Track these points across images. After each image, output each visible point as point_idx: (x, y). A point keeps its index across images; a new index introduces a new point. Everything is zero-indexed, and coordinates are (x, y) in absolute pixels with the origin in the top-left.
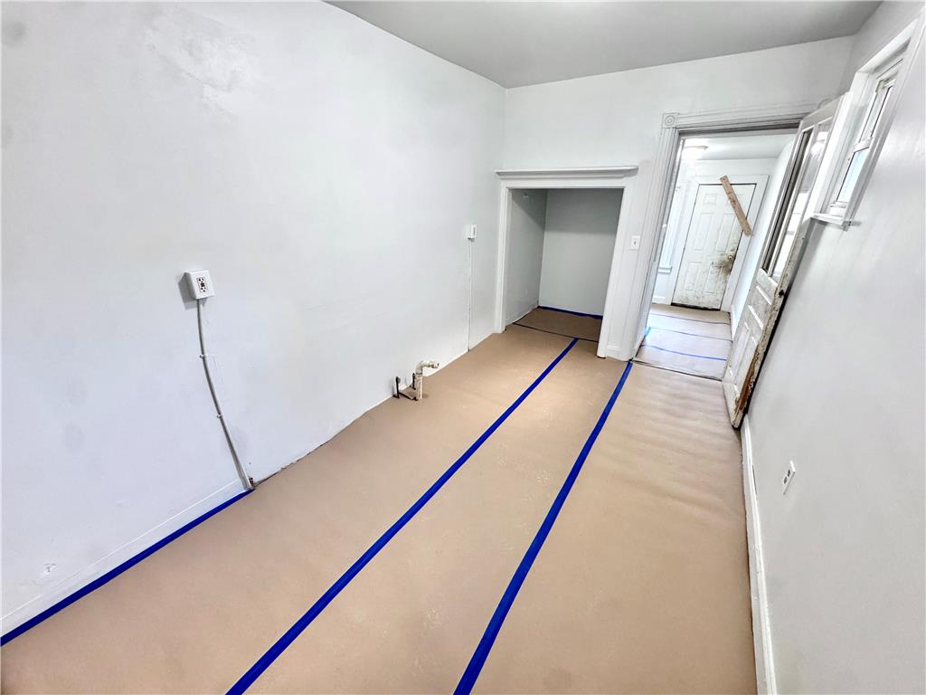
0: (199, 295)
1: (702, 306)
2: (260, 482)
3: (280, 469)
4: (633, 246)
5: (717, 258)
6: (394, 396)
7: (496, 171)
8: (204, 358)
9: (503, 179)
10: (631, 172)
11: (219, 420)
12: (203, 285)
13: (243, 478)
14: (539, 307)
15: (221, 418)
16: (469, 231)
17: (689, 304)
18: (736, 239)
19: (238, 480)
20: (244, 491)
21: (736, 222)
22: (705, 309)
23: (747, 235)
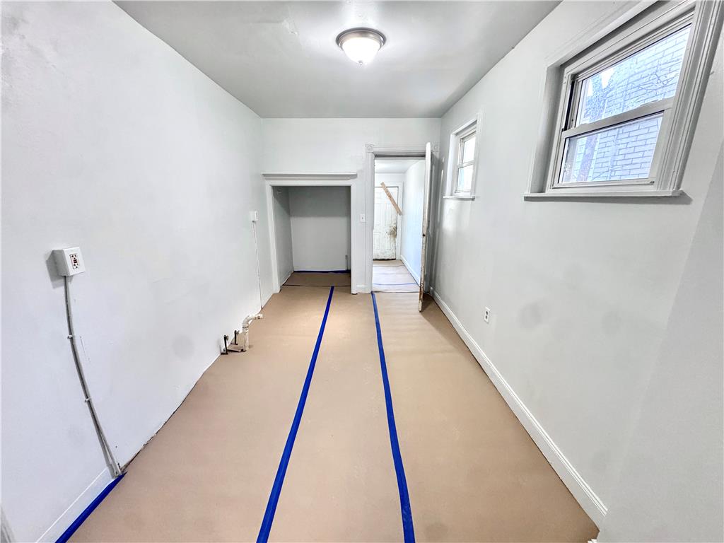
0: (72, 271)
1: (387, 258)
2: (126, 466)
3: (142, 447)
4: (361, 220)
5: (388, 229)
6: (222, 354)
7: (262, 173)
8: (72, 339)
9: (266, 179)
10: (354, 176)
11: (86, 405)
12: (75, 261)
13: (111, 466)
14: (294, 272)
15: (89, 403)
16: (253, 215)
17: (379, 258)
18: (394, 217)
19: (106, 469)
20: (113, 480)
21: (393, 208)
22: (388, 260)
23: (400, 214)
